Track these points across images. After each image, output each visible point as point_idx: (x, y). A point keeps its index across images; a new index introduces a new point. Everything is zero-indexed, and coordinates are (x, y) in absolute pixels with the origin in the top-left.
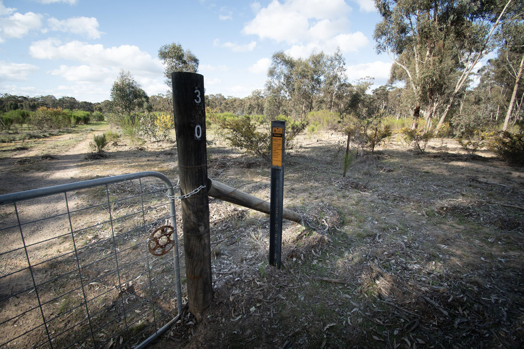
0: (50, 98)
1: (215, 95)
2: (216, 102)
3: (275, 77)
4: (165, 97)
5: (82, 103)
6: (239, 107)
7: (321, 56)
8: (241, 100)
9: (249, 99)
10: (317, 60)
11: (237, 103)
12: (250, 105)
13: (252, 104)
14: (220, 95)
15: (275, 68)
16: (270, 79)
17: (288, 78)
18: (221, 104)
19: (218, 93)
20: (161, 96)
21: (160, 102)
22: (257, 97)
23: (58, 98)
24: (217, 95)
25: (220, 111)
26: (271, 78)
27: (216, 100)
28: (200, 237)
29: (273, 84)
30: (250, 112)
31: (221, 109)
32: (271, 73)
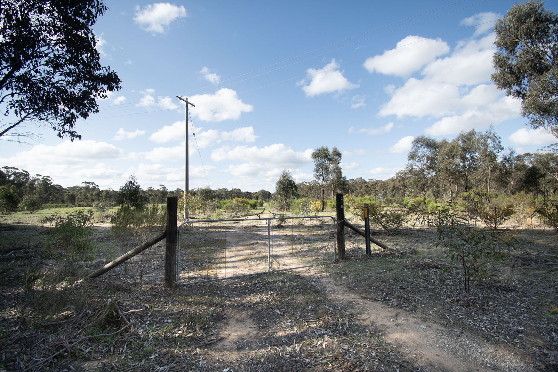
0: (225, 190)
1: (355, 178)
2: (356, 186)
3: (417, 159)
4: (307, 184)
5: (245, 193)
6: (381, 189)
7: (472, 134)
8: (384, 182)
9: (393, 181)
10: (468, 138)
11: (380, 185)
12: (394, 187)
13: (396, 186)
14: (361, 179)
15: (416, 152)
16: (410, 162)
17: (432, 159)
18: (362, 187)
19: (359, 177)
20: (305, 183)
21: (303, 189)
22: (403, 178)
23: (229, 190)
24: (357, 179)
25: (360, 194)
26: (412, 161)
27: (356, 184)
28: (342, 235)
29: (414, 167)
30: (393, 194)
31: (361, 193)
32: (412, 156)
